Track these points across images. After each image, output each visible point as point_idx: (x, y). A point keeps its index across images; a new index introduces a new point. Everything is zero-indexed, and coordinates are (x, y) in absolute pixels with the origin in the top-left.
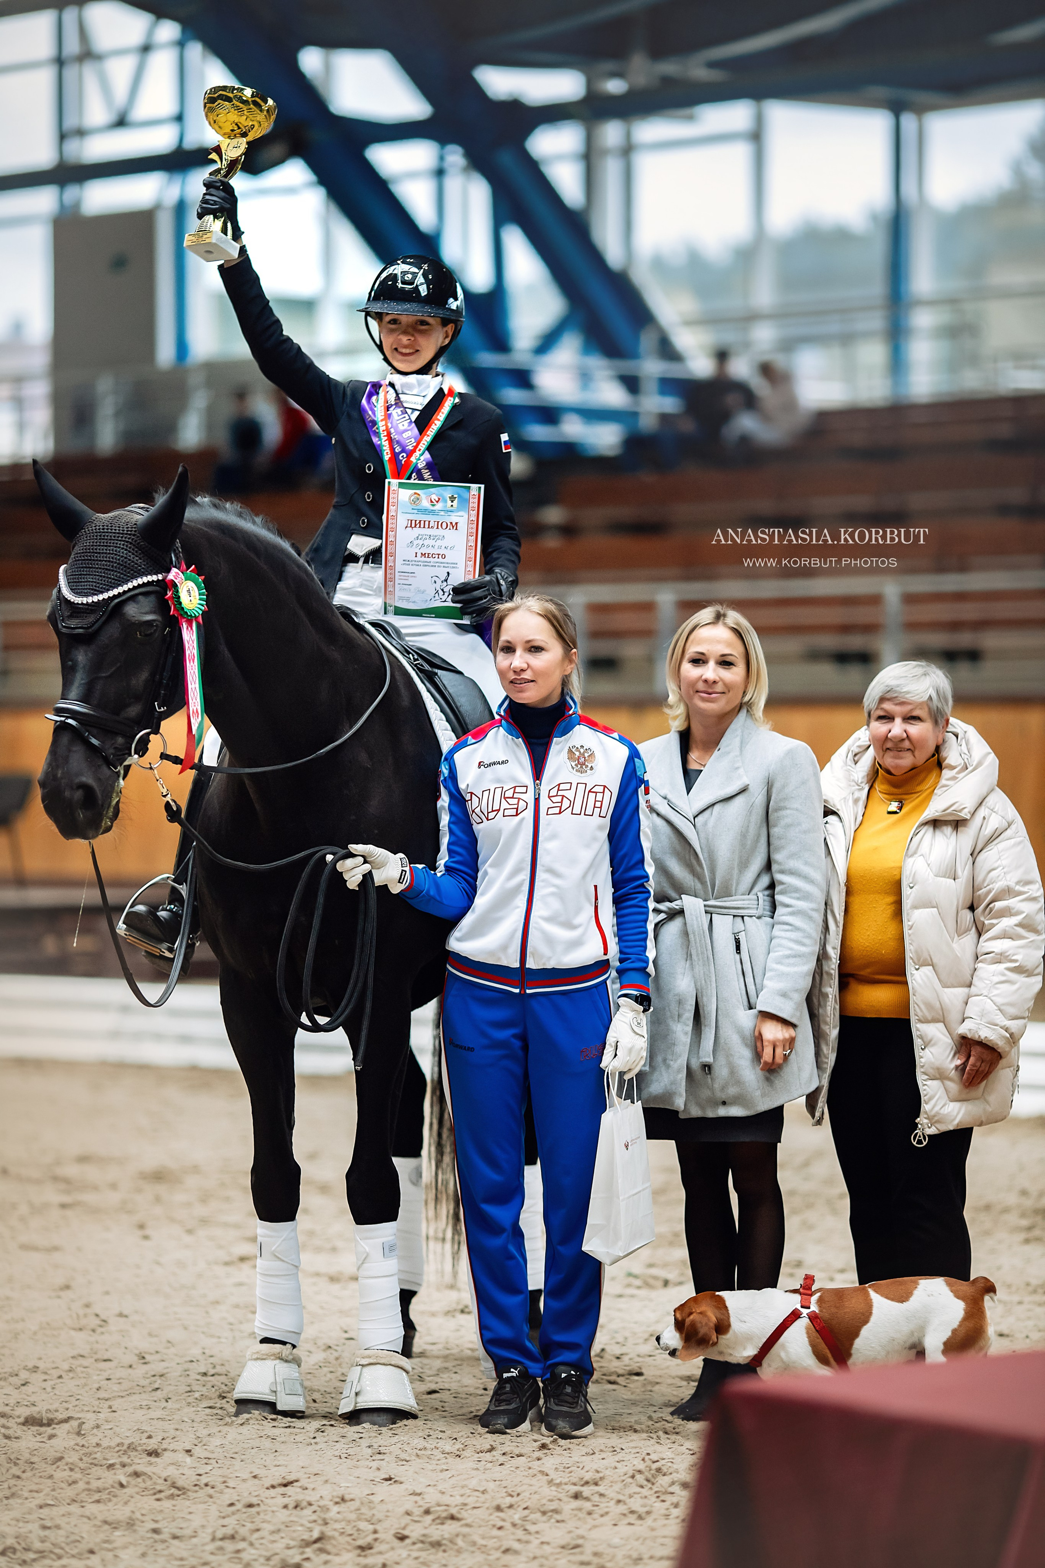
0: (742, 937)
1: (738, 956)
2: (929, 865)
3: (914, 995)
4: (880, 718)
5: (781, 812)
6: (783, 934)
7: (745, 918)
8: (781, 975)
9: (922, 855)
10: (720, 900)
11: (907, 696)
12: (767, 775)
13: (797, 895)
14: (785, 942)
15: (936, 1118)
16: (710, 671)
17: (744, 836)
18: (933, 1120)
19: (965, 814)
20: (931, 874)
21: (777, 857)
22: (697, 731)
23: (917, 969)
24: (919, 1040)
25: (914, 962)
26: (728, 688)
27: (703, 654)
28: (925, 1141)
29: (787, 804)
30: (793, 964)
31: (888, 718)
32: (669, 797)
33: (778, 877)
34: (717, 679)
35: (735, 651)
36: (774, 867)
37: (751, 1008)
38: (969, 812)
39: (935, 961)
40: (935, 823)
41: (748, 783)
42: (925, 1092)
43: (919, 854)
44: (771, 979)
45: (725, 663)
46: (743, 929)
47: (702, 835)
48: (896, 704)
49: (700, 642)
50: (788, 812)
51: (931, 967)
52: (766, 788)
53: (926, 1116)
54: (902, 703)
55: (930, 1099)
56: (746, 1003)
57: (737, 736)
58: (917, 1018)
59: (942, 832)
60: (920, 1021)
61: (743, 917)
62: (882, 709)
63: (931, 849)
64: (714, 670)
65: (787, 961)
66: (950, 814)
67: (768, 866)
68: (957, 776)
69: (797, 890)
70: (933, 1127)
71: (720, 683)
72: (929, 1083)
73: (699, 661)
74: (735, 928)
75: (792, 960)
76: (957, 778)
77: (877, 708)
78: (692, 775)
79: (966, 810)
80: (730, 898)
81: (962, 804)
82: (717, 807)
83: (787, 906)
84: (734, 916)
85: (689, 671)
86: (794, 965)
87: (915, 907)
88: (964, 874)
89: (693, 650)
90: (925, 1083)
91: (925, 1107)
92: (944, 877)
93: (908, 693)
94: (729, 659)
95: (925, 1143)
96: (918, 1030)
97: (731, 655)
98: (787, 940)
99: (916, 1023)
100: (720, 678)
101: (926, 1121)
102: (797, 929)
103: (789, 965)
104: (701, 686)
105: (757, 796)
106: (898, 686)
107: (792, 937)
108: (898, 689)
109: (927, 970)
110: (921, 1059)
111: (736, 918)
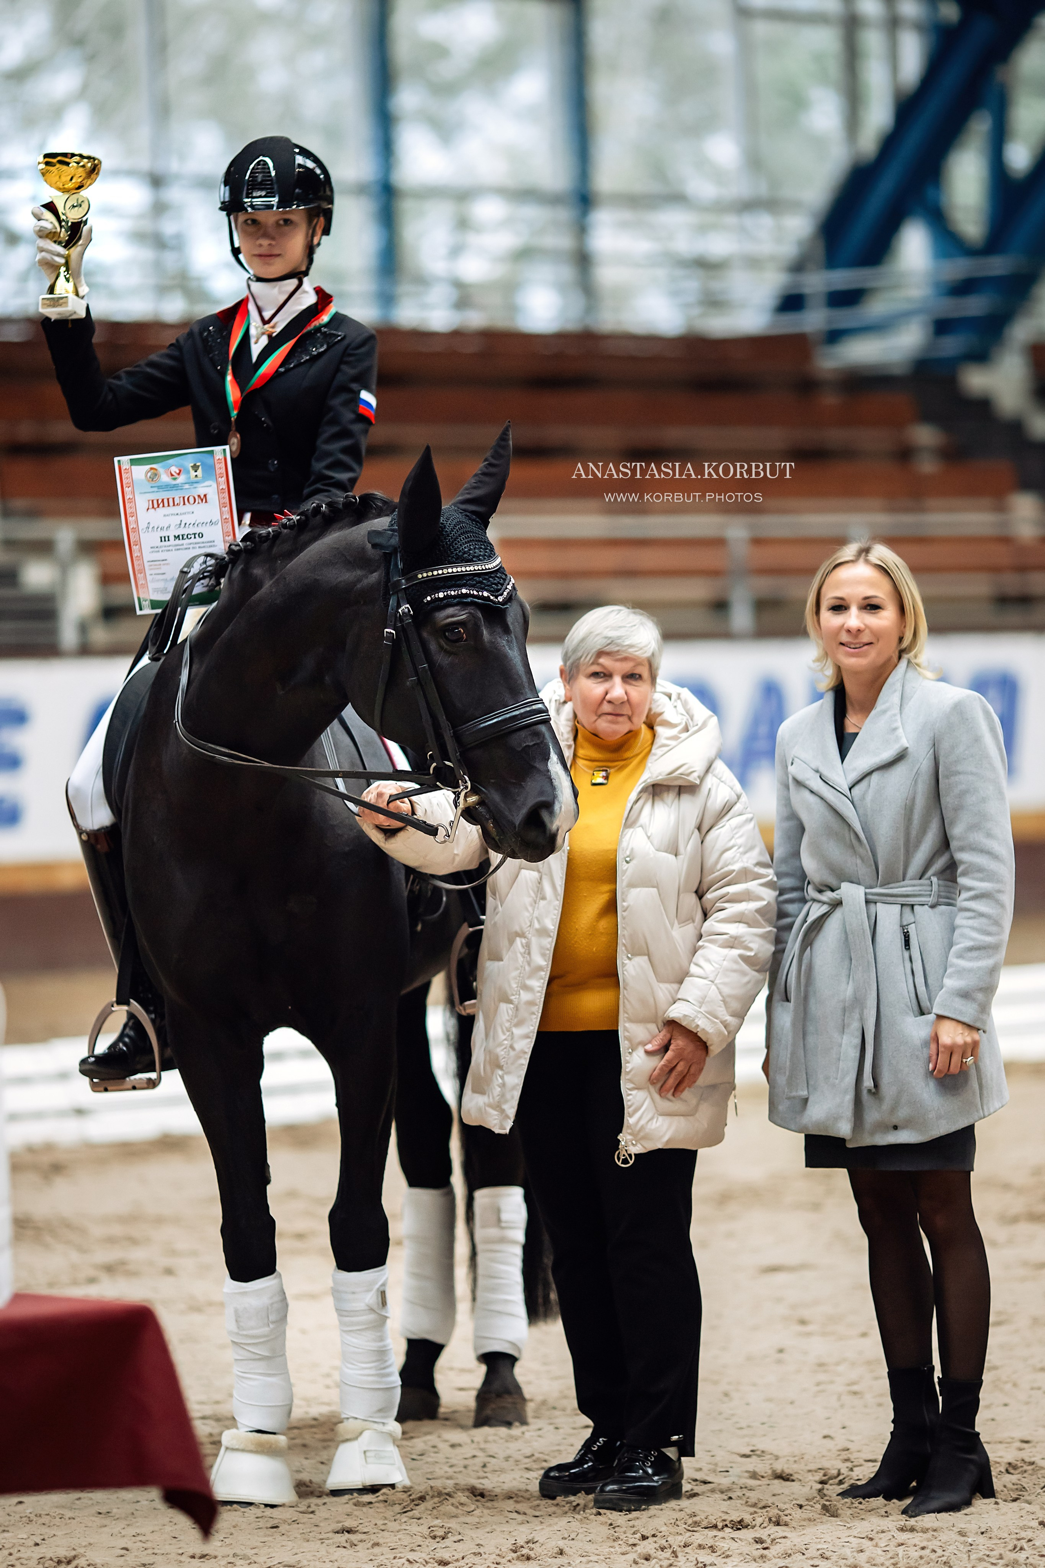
0: (912, 929)
1: (906, 954)
2: (649, 838)
3: (625, 988)
4: (595, 675)
5: (952, 778)
6: (965, 922)
7: (915, 907)
8: (961, 972)
9: (641, 826)
10: (886, 887)
11: (631, 650)
12: (932, 735)
13: (980, 875)
14: (967, 931)
15: (642, 1134)
16: (854, 619)
17: (909, 810)
18: (639, 1135)
19: (694, 778)
20: (652, 849)
21: (957, 831)
22: (851, 688)
23: (629, 959)
24: (626, 1042)
25: (626, 949)
26: (877, 636)
27: (842, 599)
28: (631, 1160)
29: (960, 768)
30: (976, 957)
31: (604, 675)
32: (821, 769)
33: (960, 856)
34: (862, 626)
35: (881, 592)
36: (954, 844)
37: (922, 1013)
38: (699, 777)
39: (652, 948)
40: (656, 790)
41: (907, 745)
42: (629, 1103)
43: (638, 824)
44: (950, 977)
45: (871, 606)
46: (913, 920)
47: (861, 811)
48: (617, 660)
49: (839, 584)
50: (961, 777)
51: (646, 957)
52: (932, 750)
53: (629, 1131)
54: (625, 659)
55: (636, 1110)
56: (916, 1008)
57: (895, 691)
58: (626, 1015)
59: (662, 800)
60: (631, 1020)
61: (912, 906)
62: (598, 664)
63: (650, 820)
64: (858, 617)
65: (970, 954)
66: (677, 778)
67: (945, 843)
68: (680, 735)
69: (980, 870)
70: (639, 1145)
71: (867, 631)
72: (634, 1092)
73: (840, 607)
74: (904, 919)
75: (975, 954)
76: (680, 738)
77: (593, 664)
78: (847, 738)
79: (695, 775)
80: (898, 884)
81: (692, 767)
82: (875, 777)
83: (969, 889)
84: (902, 905)
85: (830, 620)
86: (977, 959)
87: (632, 885)
88: (689, 847)
89: (830, 595)
90: (630, 1092)
91: (630, 1120)
92: (666, 852)
93: (631, 646)
94: (874, 602)
95: (631, 1162)
96: (626, 1029)
97: (876, 597)
98: (969, 929)
99: (625, 1022)
100: (865, 625)
101: (629, 1137)
102: (981, 915)
103: (971, 959)
104: (845, 638)
105: (922, 760)
106: (619, 638)
107: (975, 925)
108: (619, 641)
109: (642, 961)
110: (627, 1065)
111: (904, 908)
